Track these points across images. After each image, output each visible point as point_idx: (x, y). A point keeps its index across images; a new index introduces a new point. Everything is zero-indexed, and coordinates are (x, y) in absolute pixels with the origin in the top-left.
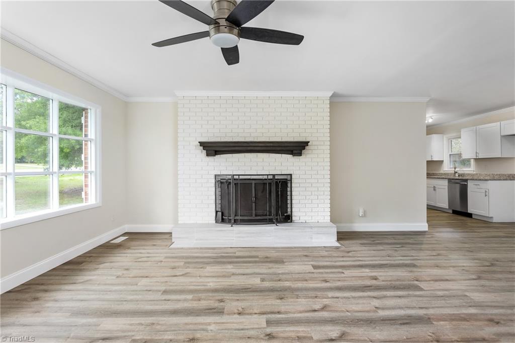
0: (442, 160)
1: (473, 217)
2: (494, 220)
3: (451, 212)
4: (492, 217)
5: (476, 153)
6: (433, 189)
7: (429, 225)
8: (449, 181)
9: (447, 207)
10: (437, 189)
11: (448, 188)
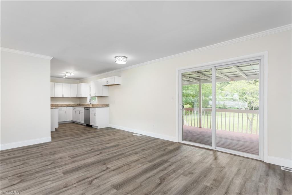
0: (86, 97)
1: (93, 127)
2: (99, 128)
3: (86, 125)
4: (98, 126)
5: (95, 94)
6: (79, 113)
7: (52, 138)
8: (84, 109)
9: (84, 123)
10: (80, 113)
11: (84, 112)
